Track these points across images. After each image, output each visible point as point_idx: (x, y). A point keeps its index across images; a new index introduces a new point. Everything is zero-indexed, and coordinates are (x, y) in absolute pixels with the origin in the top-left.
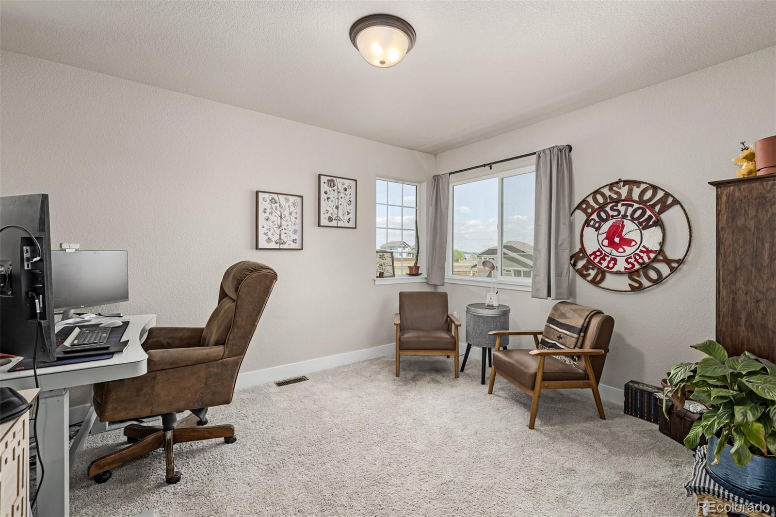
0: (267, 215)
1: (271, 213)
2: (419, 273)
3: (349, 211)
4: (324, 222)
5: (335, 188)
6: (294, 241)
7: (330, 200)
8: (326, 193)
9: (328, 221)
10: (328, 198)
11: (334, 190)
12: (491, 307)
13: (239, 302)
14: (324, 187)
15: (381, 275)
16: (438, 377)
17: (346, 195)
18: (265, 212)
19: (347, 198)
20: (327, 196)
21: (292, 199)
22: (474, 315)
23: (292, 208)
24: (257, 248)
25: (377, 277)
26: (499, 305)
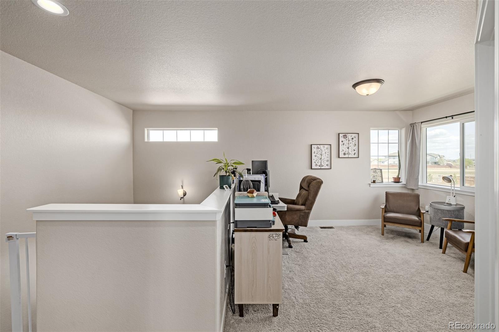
0: (315, 154)
1: (317, 153)
2: (400, 181)
3: (355, 149)
4: (341, 155)
5: (347, 139)
6: (327, 165)
7: (344, 145)
8: (342, 142)
9: (343, 155)
10: (343, 144)
11: (346, 140)
12: (450, 205)
13: (310, 191)
14: (341, 139)
15: (374, 182)
16: (410, 240)
17: (353, 141)
18: (315, 153)
19: (354, 143)
20: (343, 143)
21: (326, 146)
22: (434, 208)
23: (326, 150)
24: (311, 168)
25: (372, 183)
26: (457, 204)
